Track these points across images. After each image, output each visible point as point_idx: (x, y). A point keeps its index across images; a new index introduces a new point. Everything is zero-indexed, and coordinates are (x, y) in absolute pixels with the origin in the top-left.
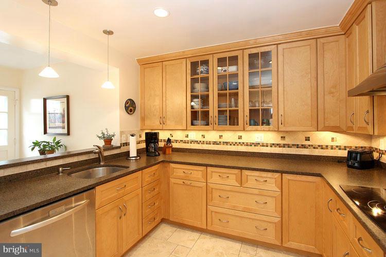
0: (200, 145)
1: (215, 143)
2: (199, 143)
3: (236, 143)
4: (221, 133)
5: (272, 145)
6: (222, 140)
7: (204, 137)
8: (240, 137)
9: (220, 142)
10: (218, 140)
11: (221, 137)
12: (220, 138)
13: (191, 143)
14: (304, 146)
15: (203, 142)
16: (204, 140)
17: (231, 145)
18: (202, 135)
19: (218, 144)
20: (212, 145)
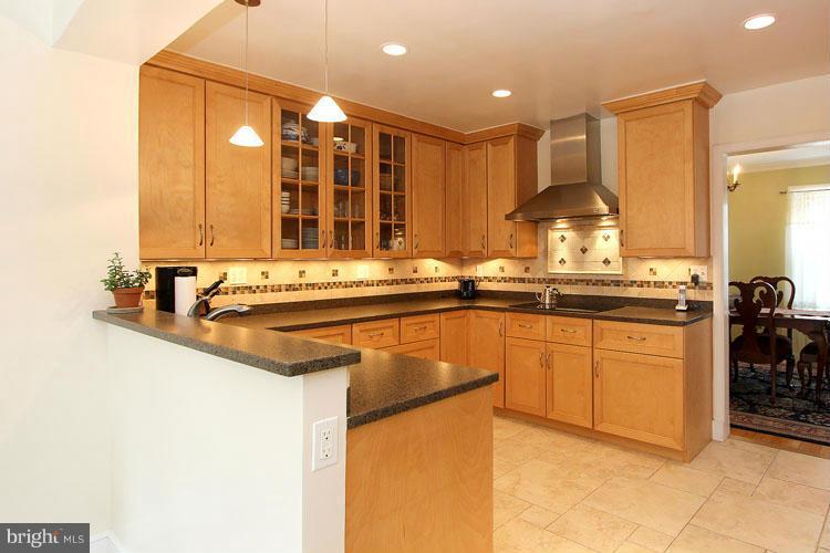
0: (258, 294)
1: (290, 288)
2: (254, 292)
3: (329, 284)
4: (302, 266)
5: (380, 283)
6: (303, 281)
7: (267, 277)
8: (335, 273)
9: (301, 285)
10: (296, 280)
11: (302, 273)
12: (301, 276)
13: (234, 293)
14: (412, 281)
15: (266, 286)
16: (266, 282)
17: (320, 288)
18: (263, 273)
19: (297, 289)
20: (284, 293)
